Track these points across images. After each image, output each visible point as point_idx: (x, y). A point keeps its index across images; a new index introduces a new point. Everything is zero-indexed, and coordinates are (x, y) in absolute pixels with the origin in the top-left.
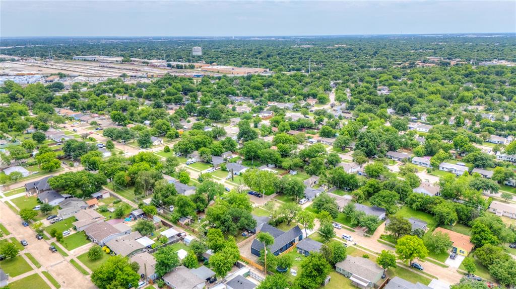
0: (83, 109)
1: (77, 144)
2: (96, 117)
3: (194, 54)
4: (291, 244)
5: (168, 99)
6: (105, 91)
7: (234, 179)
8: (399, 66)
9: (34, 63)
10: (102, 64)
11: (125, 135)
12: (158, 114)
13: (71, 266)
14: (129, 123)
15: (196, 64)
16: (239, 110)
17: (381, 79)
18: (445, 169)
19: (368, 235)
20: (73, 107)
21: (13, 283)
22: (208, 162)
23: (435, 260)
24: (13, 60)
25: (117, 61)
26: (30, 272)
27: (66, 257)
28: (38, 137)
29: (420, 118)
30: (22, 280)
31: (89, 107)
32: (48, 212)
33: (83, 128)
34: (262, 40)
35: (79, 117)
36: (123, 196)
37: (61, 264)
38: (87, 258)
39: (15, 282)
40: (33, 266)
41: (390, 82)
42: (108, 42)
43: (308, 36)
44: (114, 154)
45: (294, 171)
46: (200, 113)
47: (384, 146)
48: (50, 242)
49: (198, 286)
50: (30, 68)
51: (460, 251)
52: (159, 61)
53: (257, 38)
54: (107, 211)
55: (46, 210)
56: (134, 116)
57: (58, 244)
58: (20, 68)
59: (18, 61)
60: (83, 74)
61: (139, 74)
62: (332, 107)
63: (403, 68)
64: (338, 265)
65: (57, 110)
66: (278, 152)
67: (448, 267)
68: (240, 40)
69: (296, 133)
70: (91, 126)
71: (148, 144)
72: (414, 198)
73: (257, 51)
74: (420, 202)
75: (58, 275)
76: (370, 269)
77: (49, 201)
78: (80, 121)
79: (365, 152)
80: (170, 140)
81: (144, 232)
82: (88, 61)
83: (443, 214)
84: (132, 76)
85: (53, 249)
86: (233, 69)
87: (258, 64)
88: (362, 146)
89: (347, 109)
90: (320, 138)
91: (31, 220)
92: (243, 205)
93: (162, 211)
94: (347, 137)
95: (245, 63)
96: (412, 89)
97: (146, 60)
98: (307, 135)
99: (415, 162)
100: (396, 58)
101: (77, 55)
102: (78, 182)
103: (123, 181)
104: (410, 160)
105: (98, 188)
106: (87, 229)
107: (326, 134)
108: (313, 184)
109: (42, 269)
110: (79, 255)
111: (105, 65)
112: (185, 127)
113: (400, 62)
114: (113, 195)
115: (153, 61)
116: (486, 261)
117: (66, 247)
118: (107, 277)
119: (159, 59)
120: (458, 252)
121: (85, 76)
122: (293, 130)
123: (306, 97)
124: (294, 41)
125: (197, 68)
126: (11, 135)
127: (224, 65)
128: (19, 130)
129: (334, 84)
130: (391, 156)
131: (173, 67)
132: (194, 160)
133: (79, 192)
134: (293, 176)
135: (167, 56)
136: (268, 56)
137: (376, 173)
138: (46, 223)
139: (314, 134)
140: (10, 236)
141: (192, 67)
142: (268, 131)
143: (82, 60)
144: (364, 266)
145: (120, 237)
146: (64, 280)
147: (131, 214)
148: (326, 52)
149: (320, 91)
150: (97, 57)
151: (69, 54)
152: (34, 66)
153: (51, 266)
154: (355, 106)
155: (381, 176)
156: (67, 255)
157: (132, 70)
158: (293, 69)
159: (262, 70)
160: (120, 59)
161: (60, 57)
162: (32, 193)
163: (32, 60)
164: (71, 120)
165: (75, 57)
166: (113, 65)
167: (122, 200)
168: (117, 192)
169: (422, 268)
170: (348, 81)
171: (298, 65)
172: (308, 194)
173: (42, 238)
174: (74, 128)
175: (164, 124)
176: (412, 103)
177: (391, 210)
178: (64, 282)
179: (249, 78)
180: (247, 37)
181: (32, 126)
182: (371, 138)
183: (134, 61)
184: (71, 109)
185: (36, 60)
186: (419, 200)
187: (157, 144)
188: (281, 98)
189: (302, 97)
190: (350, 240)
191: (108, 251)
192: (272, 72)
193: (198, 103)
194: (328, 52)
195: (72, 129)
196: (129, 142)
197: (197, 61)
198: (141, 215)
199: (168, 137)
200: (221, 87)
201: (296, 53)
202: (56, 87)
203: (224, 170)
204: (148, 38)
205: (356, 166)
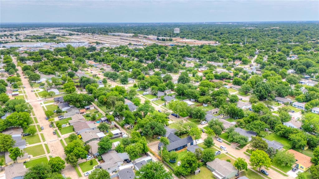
0: (100, 61)
1: (85, 79)
2: (105, 66)
3: (175, 32)
4: (184, 147)
5: (147, 58)
6: (115, 52)
7: (166, 106)
8: (313, 42)
9: (88, 36)
10: (121, 37)
11: (114, 76)
12: (137, 65)
13: (60, 143)
14: (121, 70)
15: (173, 39)
16: (187, 65)
17: (294, 50)
18: (316, 112)
19: (238, 148)
20: (95, 60)
21: (28, 147)
22: (155, 95)
23: (280, 170)
24: (78, 35)
25: (130, 36)
26: (38, 143)
27: (59, 138)
28: (70, 74)
29: (313, 77)
30: (33, 147)
31: (103, 60)
32: (60, 114)
33: (97, 71)
34: (223, 24)
35: (97, 65)
36: (101, 109)
37: (55, 141)
38: (68, 140)
39: (30, 147)
40: (42, 140)
41: (300, 51)
42: (131, 25)
43: (255, 22)
44: (106, 86)
45: (205, 104)
46: (162, 66)
47: (274, 93)
48: (55, 129)
49: (118, 163)
50: (84, 39)
51: (301, 167)
52: (153, 36)
53: (219, 23)
54: (89, 116)
55: (59, 112)
56: (125, 67)
57: (58, 131)
58: (80, 39)
59: (80, 35)
60: (109, 43)
61: (139, 44)
62: (250, 66)
63: (316, 43)
64: (208, 163)
65: (87, 61)
66: (199, 92)
67: (288, 176)
68: (208, 24)
69: (218, 81)
70: (100, 71)
71: (125, 82)
72: (279, 128)
73: (215, 31)
74: (283, 131)
75: (52, 146)
76: (228, 168)
77: (62, 108)
78: (96, 67)
79: (259, 96)
80: (139, 80)
81: (102, 129)
82: (115, 36)
83: (295, 140)
84: (134, 45)
85: (55, 133)
86: (195, 41)
87: (212, 38)
88: (257, 92)
89: (261, 69)
90: (233, 86)
91: (50, 117)
92: (161, 120)
93: (117, 120)
94: (249, 85)
95: (204, 38)
96: (315, 57)
97: (146, 36)
98: (224, 83)
99: (295, 105)
100: (313, 36)
101: (111, 32)
102: (78, 99)
103: (103, 101)
104: (291, 104)
105: (89, 103)
106: (74, 125)
107: (237, 83)
108: (215, 113)
109: (45, 143)
110: (65, 138)
111: (123, 38)
112: (150, 74)
113: (315, 39)
114: (96, 108)
115: (149, 36)
116: (316, 176)
117: (61, 133)
118: (70, 150)
119: (154, 35)
120: (299, 167)
121: (110, 44)
122: (216, 79)
123: (234, 59)
124: (244, 24)
125: (174, 41)
126: (60, 73)
127: (191, 39)
128: (64, 70)
129: (259, 52)
130: (278, 100)
131: (160, 40)
132: (147, 93)
133: (78, 104)
134: (204, 107)
135: (159, 34)
136: (221, 34)
137: (258, 110)
138: (56, 119)
139: (229, 83)
140: (37, 124)
141: (171, 40)
142: (199, 79)
143: (112, 35)
144: (225, 167)
145: (88, 131)
146: (53, 149)
147: (100, 119)
148: (262, 32)
149: (246, 56)
150: (120, 34)
151: (107, 32)
152: (87, 38)
153: (50, 142)
154: (265, 66)
155: (261, 112)
156: (60, 137)
157: (137, 41)
158: (235, 42)
159: (214, 42)
160: (132, 35)
161: (101, 33)
162: (57, 103)
163: (87, 35)
164: (92, 67)
165: (110, 33)
166: (127, 38)
167: (100, 111)
168: (99, 107)
169: (267, 174)
170: (268, 50)
171: (239, 40)
172: (208, 119)
173: (52, 127)
174: (91, 71)
175: (138, 71)
176: (308, 66)
177: (260, 134)
178: (53, 151)
179: (202, 47)
180: (214, 23)
181: (70, 69)
182: (264, 87)
183: (140, 36)
184: (94, 61)
185: (89, 35)
186: (283, 130)
187: (131, 82)
188: (218, 60)
189: (232, 60)
190: (224, 150)
191: (80, 137)
192: (220, 43)
193: (165, 61)
194: (264, 32)
195: (90, 71)
196: (117, 80)
197: (175, 37)
198: (106, 120)
199: (138, 79)
200: (182, 52)
201: (241, 32)
202: (91, 49)
203: (163, 100)
204: (153, 23)
205: (249, 104)
